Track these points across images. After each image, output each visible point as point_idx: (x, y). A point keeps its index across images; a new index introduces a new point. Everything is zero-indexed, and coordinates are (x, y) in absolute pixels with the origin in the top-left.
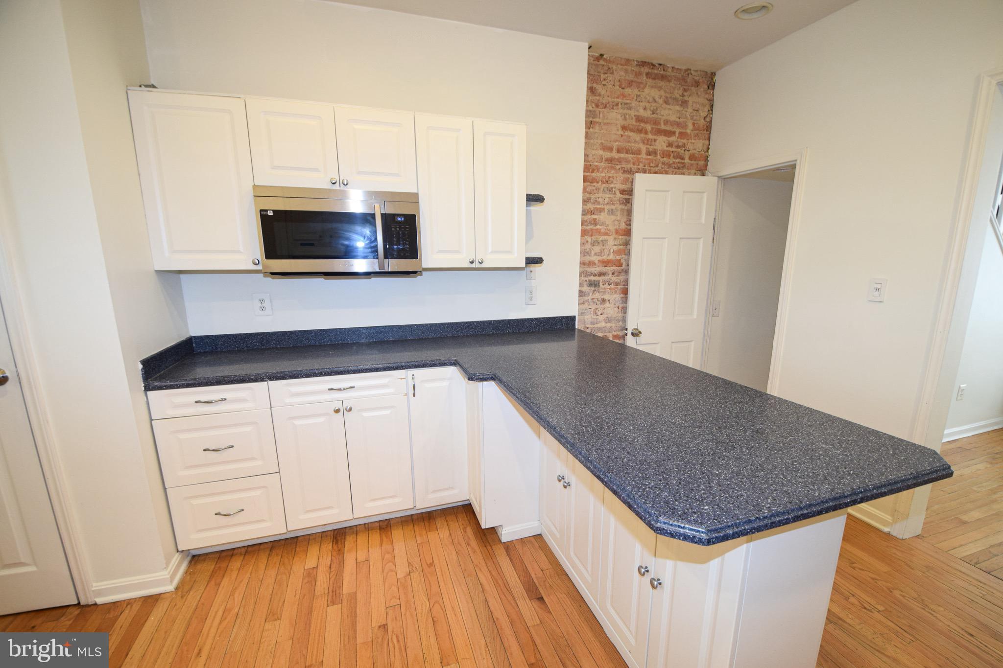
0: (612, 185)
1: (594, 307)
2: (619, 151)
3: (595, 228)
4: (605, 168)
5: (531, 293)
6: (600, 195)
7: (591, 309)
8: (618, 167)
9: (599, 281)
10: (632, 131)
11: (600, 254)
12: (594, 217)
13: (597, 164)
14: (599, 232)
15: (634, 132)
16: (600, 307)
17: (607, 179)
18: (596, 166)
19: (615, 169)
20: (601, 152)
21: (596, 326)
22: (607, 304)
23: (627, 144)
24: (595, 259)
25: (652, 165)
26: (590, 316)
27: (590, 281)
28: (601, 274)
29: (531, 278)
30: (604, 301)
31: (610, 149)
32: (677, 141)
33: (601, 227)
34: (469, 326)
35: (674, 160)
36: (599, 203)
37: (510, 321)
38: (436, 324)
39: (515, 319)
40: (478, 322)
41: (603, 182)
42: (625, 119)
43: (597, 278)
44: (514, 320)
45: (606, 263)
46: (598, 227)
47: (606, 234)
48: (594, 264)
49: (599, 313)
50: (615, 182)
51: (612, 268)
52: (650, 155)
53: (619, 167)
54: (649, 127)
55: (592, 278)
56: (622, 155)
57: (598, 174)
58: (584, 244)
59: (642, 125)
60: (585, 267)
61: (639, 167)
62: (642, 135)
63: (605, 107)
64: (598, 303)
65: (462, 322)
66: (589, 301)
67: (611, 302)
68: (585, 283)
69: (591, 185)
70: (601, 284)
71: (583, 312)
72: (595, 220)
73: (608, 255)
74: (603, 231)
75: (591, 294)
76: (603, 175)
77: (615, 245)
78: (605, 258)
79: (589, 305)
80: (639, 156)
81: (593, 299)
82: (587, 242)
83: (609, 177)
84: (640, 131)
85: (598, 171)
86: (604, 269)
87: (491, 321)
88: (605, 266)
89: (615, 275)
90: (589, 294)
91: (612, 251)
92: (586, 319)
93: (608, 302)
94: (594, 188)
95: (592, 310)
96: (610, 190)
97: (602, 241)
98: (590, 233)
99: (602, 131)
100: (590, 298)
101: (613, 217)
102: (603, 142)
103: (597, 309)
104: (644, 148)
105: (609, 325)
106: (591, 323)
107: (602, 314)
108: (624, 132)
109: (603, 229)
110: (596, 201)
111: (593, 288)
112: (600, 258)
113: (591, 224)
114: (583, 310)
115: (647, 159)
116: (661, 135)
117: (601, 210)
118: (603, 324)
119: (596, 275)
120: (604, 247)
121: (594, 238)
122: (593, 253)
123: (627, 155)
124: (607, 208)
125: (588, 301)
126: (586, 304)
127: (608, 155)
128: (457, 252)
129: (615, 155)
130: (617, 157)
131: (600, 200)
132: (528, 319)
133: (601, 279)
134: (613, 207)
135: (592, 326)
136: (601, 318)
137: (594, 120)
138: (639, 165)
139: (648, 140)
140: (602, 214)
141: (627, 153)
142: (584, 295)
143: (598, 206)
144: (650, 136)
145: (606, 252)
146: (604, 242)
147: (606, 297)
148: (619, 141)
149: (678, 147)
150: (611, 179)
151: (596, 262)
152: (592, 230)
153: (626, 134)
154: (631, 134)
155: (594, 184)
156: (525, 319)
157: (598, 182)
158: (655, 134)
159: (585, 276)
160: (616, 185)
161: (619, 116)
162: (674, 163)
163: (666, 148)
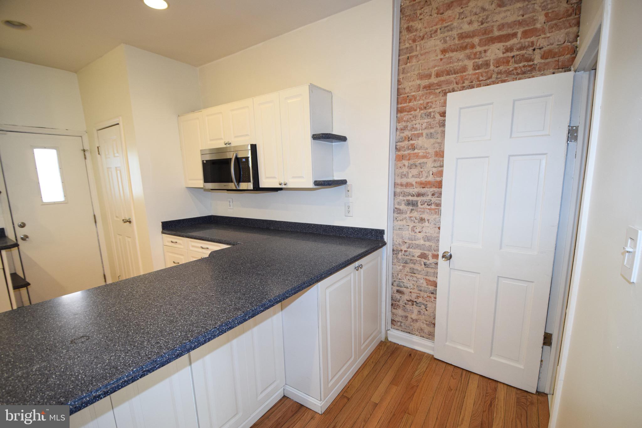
0: (431, 110)
1: (412, 224)
2: (438, 75)
3: (412, 152)
4: (423, 95)
5: (349, 207)
6: (417, 121)
7: (408, 226)
8: (437, 91)
9: (417, 202)
10: (453, 51)
11: (419, 175)
12: (411, 142)
13: (414, 94)
14: (417, 156)
15: (457, 51)
16: (419, 226)
17: (425, 106)
18: (413, 96)
19: (435, 94)
20: (418, 82)
21: (414, 242)
22: (426, 224)
23: (448, 66)
24: (413, 180)
25: (481, 78)
26: (407, 232)
27: (408, 201)
28: (419, 195)
29: (348, 196)
30: (422, 220)
31: (429, 76)
32: (520, 43)
33: (419, 151)
34: (309, 227)
35: (516, 66)
36: (416, 129)
37: (333, 227)
39: (337, 226)
40: (314, 224)
41: (421, 109)
42: (445, 42)
43: (415, 198)
45: (424, 185)
46: (416, 151)
47: (424, 157)
48: (412, 185)
49: (417, 231)
50: (434, 106)
51: (432, 190)
52: (479, 68)
53: (439, 90)
54: (476, 40)
55: (410, 198)
56: (442, 79)
57: (415, 103)
58: (400, 167)
59: (468, 40)
60: (402, 188)
61: (464, 85)
62: (468, 51)
63: (422, 39)
64: (416, 221)
65: (306, 223)
66: (407, 218)
67: (430, 221)
68: (403, 202)
69: (407, 115)
70: (419, 204)
71: (400, 227)
72: (412, 145)
73: (427, 177)
74: (421, 154)
75: (408, 212)
76: (421, 102)
77: (435, 167)
78: (423, 179)
79: (407, 222)
80: (464, 74)
81: (411, 217)
82: (404, 165)
83: (428, 103)
84: (464, 48)
85: (415, 100)
86: (423, 191)
87: (322, 225)
88: (423, 188)
89: (436, 196)
90: (406, 212)
91: (431, 173)
92: (404, 235)
93: (427, 222)
94: (411, 116)
95: (410, 227)
96: (429, 115)
97: (420, 164)
98: (408, 158)
99: (419, 62)
100: (408, 215)
101: (432, 141)
102: (421, 71)
103: (415, 227)
104: (470, 64)
105: (427, 244)
106: (409, 238)
107: (420, 232)
108: (445, 55)
109: (421, 152)
110: (413, 128)
111: (411, 208)
112: (418, 180)
113: (409, 149)
114: (400, 226)
115: (476, 74)
116: (494, 43)
117: (419, 135)
118: (422, 242)
119: (414, 196)
120: (422, 170)
121: (411, 162)
122: (410, 175)
123: (448, 77)
124: (425, 132)
125: (405, 218)
126: (404, 221)
127: (426, 82)
128: (275, 177)
129: (434, 80)
130: (435, 82)
131: (418, 126)
132: (346, 227)
133: (420, 199)
134: (432, 131)
135: (410, 242)
136: (420, 235)
137: (411, 54)
138: (463, 83)
139: (475, 54)
140: (420, 138)
141: (448, 74)
142: (402, 213)
143: (416, 132)
144: (478, 49)
145: (425, 174)
146: (422, 165)
147: (425, 216)
148: (439, 66)
149: (522, 48)
150: (429, 104)
151: (414, 183)
152: (409, 154)
153: (447, 56)
154: (451, 54)
155: (412, 113)
156: (344, 227)
157: (416, 110)
158: (485, 45)
159: (403, 196)
160: (435, 109)
161: (438, 42)
162: (516, 69)
163: (501, 55)
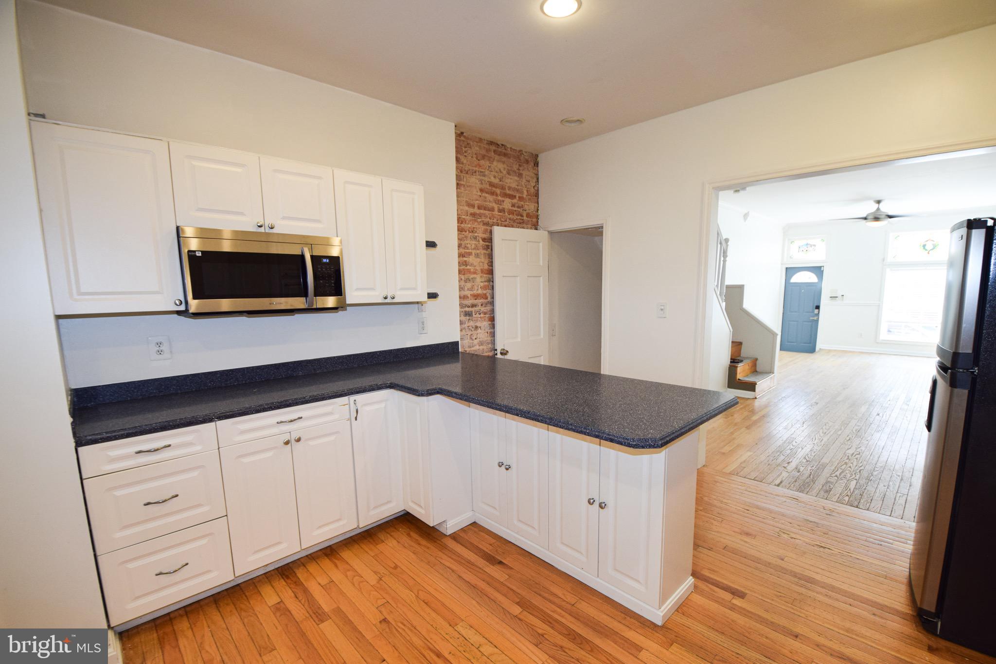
0: (476, 234)
1: (469, 333)
2: (479, 208)
3: (466, 268)
4: (470, 220)
5: (423, 323)
6: (468, 242)
7: (467, 335)
8: (479, 220)
9: (472, 312)
10: (487, 193)
11: (471, 289)
12: (465, 259)
13: (464, 217)
14: (469, 271)
15: (489, 194)
16: (474, 332)
17: (472, 230)
18: (464, 219)
19: (477, 222)
20: (466, 208)
21: (472, 349)
22: (479, 331)
23: (485, 203)
24: (468, 293)
25: (502, 220)
26: (467, 341)
27: (465, 312)
28: (473, 306)
29: (422, 311)
30: (476, 327)
31: (473, 206)
32: (518, 203)
33: (470, 268)
35: (517, 217)
36: (468, 248)
37: (407, 349)
38: (343, 356)
39: (412, 347)
41: (470, 232)
42: (482, 183)
43: (470, 309)
44: (410, 348)
45: (476, 296)
46: (468, 267)
47: (475, 273)
48: (468, 297)
49: (474, 338)
50: (478, 232)
51: (481, 301)
52: (500, 212)
53: (480, 220)
54: (498, 191)
55: (467, 309)
56: (482, 211)
57: (466, 225)
58: (461, 281)
59: (494, 189)
60: (463, 300)
61: (494, 221)
62: (495, 197)
63: (467, 173)
64: (473, 329)
67: (482, 328)
68: (462, 313)
69: (461, 234)
70: (473, 314)
71: (464, 337)
72: (465, 261)
73: (478, 290)
74: (472, 270)
75: (467, 322)
76: (470, 226)
77: (482, 282)
78: (475, 292)
79: (466, 332)
80: (493, 213)
81: (469, 326)
82: (462, 279)
83: (474, 228)
84: (492, 193)
85: (465, 223)
86: (475, 302)
87: (391, 350)
88: (476, 299)
89: (484, 306)
90: (465, 323)
91: (480, 287)
92: (464, 344)
93: (479, 329)
94: (463, 236)
95: (469, 336)
96: (475, 238)
97: (472, 278)
98: (463, 272)
99: (466, 192)
100: (466, 326)
101: (478, 260)
102: (467, 200)
103: (472, 335)
104: (496, 206)
105: (481, 347)
106: (470, 345)
107: (476, 339)
108: (482, 194)
109: (472, 269)
110: (466, 246)
111: (468, 318)
112: (472, 293)
113: (464, 265)
114: (464, 335)
115: (499, 215)
116: (507, 197)
117: (470, 254)
118: (477, 347)
119: (469, 307)
120: (473, 284)
121: (466, 276)
122: (466, 289)
123: (485, 212)
124: (474, 252)
125: (465, 328)
126: (464, 330)
127: (471, 210)
128: (372, 289)
129: (476, 210)
130: (478, 212)
131: (469, 246)
132: (422, 346)
133: (473, 309)
134: (478, 251)
135: (470, 349)
136: (476, 342)
137: (460, 182)
138: (493, 220)
139: (498, 200)
140: (470, 257)
141: (485, 209)
142: (462, 324)
143: (467, 251)
144: (500, 198)
145: (476, 288)
146: (474, 279)
147: (478, 324)
148: (479, 200)
149: (518, 207)
150: (475, 229)
151: (469, 295)
152: (464, 269)
153: (483, 195)
154: (487, 195)
155: (464, 233)
156: (419, 346)
157: (466, 232)
158: (503, 197)
159: (463, 308)
160: (479, 235)
161: (477, 181)
162: (517, 219)
163: (510, 208)
